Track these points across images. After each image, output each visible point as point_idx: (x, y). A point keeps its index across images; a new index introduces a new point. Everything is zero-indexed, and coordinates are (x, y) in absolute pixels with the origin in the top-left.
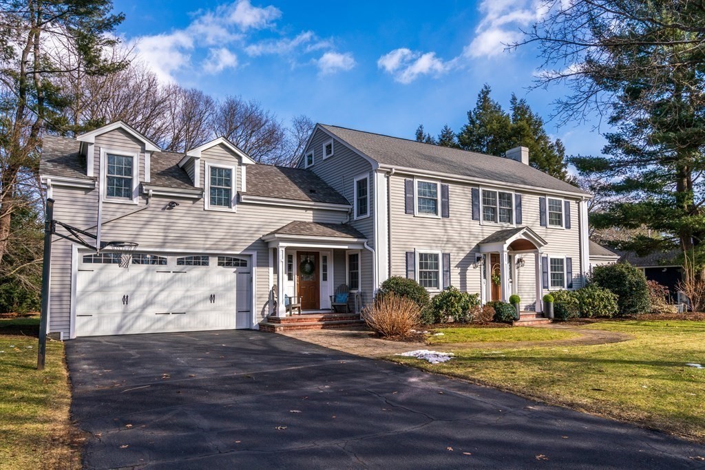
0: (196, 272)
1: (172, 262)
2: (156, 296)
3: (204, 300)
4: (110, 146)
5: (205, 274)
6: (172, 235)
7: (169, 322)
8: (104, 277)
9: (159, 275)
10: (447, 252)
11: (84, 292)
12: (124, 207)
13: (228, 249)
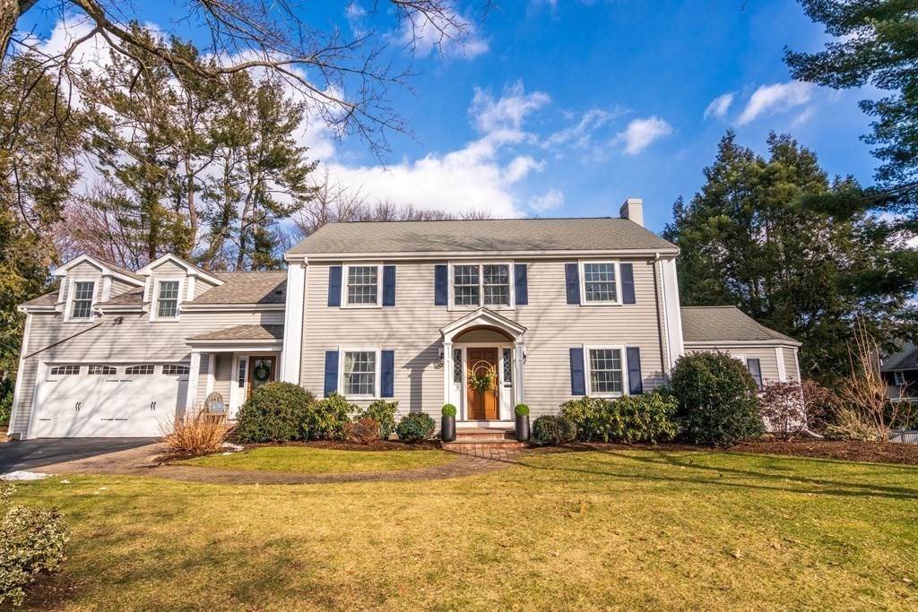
0: (140, 380)
1: (121, 371)
2: (101, 405)
3: (146, 407)
4: (76, 276)
5: (148, 383)
6: (117, 348)
7: (112, 429)
8: (62, 388)
9: (108, 384)
10: (389, 349)
11: (46, 401)
12: (82, 325)
13: (168, 358)
